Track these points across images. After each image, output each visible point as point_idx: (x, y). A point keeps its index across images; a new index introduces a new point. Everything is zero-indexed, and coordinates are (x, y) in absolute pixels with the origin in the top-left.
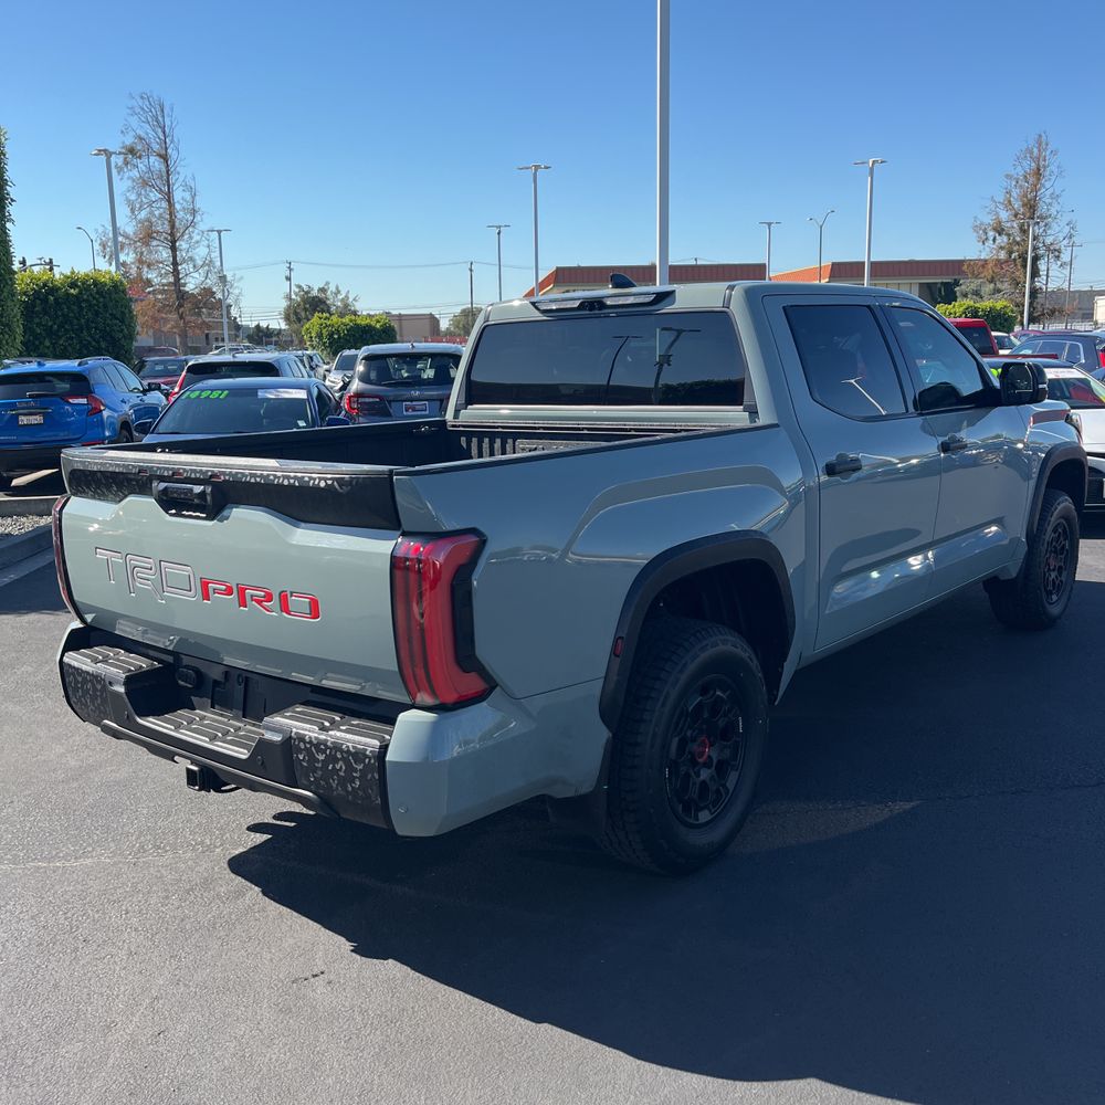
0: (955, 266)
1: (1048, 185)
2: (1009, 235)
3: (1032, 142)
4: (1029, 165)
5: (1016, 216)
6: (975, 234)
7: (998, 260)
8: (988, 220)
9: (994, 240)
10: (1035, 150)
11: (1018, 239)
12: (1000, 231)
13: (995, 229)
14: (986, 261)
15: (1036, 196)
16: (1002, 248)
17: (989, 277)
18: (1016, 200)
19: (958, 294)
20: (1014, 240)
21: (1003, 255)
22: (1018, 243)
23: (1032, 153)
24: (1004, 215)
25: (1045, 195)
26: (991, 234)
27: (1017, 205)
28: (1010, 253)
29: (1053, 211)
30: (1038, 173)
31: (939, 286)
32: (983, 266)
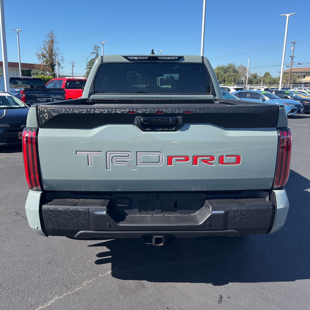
0: (32, 66)
1: (55, 45)
2: (46, 58)
3: (50, 33)
4: (49, 39)
5: (48, 52)
6: (37, 57)
8: (40, 53)
9: (43, 59)
10: (51, 35)
11: (49, 59)
12: (44, 56)
13: (42, 56)
15: (52, 48)
16: (44, 61)
17: (42, 69)
18: (47, 48)
19: (31, 74)
20: (48, 60)
21: (45, 64)
22: (49, 61)
23: (50, 35)
24: (44, 52)
25: (55, 48)
26: (42, 57)
27: (47, 50)
28: (47, 63)
29: (57, 52)
30: (52, 41)
31: (25, 71)
32: (40, 66)
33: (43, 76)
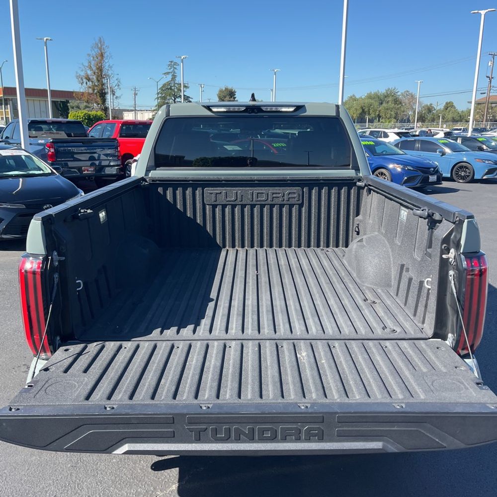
0: (70, 94)
1: (106, 61)
2: (92, 82)
3: (97, 41)
4: (96, 51)
5: (94, 73)
6: (77, 80)
7: (88, 93)
8: (82, 74)
9: (86, 83)
10: (100, 45)
11: (96, 84)
12: (89, 79)
13: (86, 78)
14: (83, 93)
15: (102, 65)
16: (90, 87)
17: (86, 100)
18: (94, 66)
19: (69, 107)
20: (95, 85)
21: (91, 91)
22: (96, 86)
23: (97, 45)
24: (89, 72)
25: (106, 66)
26: (85, 80)
27: (94, 68)
28: (94, 90)
29: (110, 73)
30: (102, 55)
31: (59, 102)
32: (82, 95)
33: (87, 112)
